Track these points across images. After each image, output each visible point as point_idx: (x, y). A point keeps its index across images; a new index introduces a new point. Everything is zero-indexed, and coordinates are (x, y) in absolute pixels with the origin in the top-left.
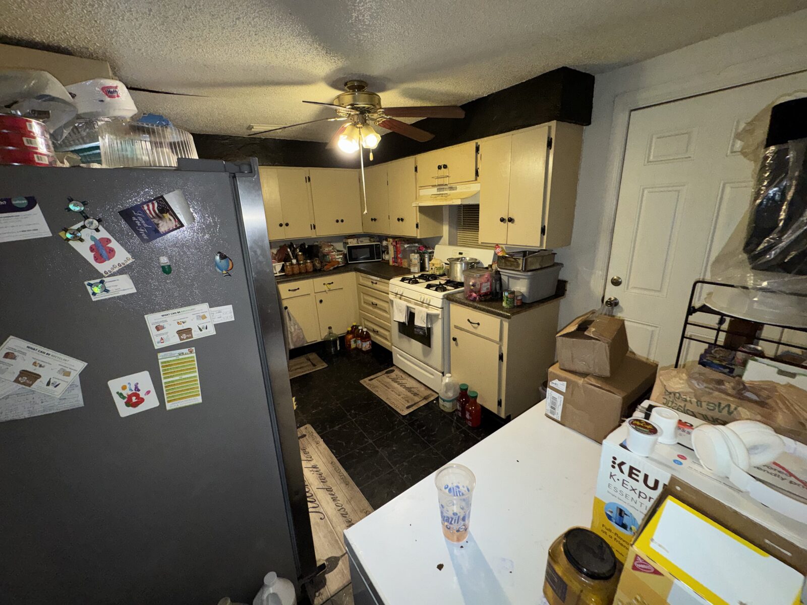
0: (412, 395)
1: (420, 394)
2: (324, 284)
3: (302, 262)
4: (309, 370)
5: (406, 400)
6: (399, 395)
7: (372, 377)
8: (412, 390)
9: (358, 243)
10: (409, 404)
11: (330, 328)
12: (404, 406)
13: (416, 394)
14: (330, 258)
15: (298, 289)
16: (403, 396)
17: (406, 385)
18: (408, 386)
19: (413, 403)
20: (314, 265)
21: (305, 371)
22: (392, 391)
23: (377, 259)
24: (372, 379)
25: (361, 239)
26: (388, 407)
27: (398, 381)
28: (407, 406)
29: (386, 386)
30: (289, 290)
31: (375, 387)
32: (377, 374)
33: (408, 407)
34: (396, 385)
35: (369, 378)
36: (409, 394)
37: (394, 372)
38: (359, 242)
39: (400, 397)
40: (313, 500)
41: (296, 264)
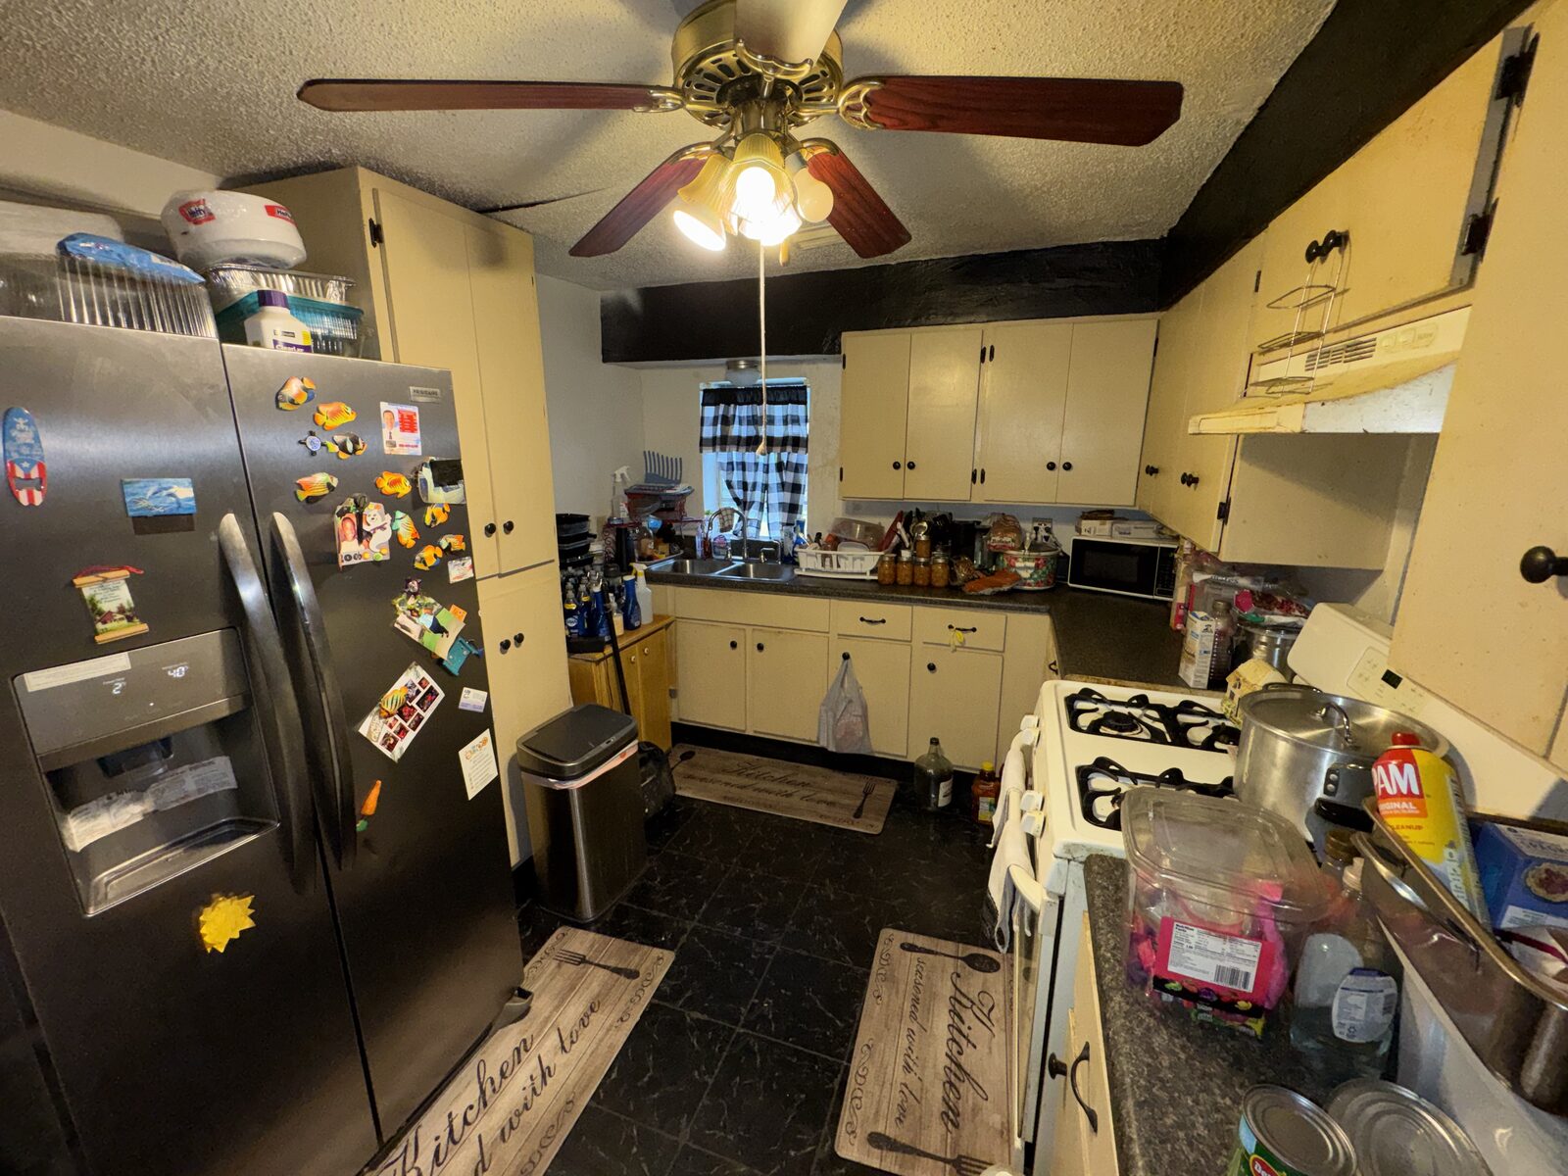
0: (938, 1106)
1: (967, 1128)
2: (950, 627)
3: (922, 560)
4: (835, 820)
5: (900, 1106)
6: (907, 1068)
7: (921, 941)
8: (964, 1087)
9: (1111, 536)
10: (891, 1132)
11: (935, 742)
12: (876, 1121)
13: (952, 1116)
14: (1006, 563)
15: (883, 621)
16: (915, 1086)
17: (968, 1050)
18: (970, 1059)
19: (905, 1140)
20: (952, 575)
21: (826, 817)
22: (911, 1032)
23: (1160, 593)
24: (912, 948)
25: (1123, 526)
26: (837, 1081)
27: (967, 1015)
28: (880, 1129)
29: (916, 1000)
30: (862, 619)
31: (890, 979)
32: (942, 942)
33: (877, 1140)
34: (942, 1021)
35: (911, 938)
36: (937, 1092)
37: (990, 976)
38: (1115, 533)
39: (900, 1075)
40: (441, 1160)
41: (907, 562)
